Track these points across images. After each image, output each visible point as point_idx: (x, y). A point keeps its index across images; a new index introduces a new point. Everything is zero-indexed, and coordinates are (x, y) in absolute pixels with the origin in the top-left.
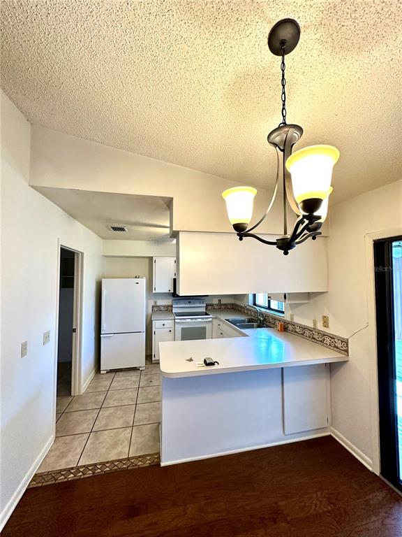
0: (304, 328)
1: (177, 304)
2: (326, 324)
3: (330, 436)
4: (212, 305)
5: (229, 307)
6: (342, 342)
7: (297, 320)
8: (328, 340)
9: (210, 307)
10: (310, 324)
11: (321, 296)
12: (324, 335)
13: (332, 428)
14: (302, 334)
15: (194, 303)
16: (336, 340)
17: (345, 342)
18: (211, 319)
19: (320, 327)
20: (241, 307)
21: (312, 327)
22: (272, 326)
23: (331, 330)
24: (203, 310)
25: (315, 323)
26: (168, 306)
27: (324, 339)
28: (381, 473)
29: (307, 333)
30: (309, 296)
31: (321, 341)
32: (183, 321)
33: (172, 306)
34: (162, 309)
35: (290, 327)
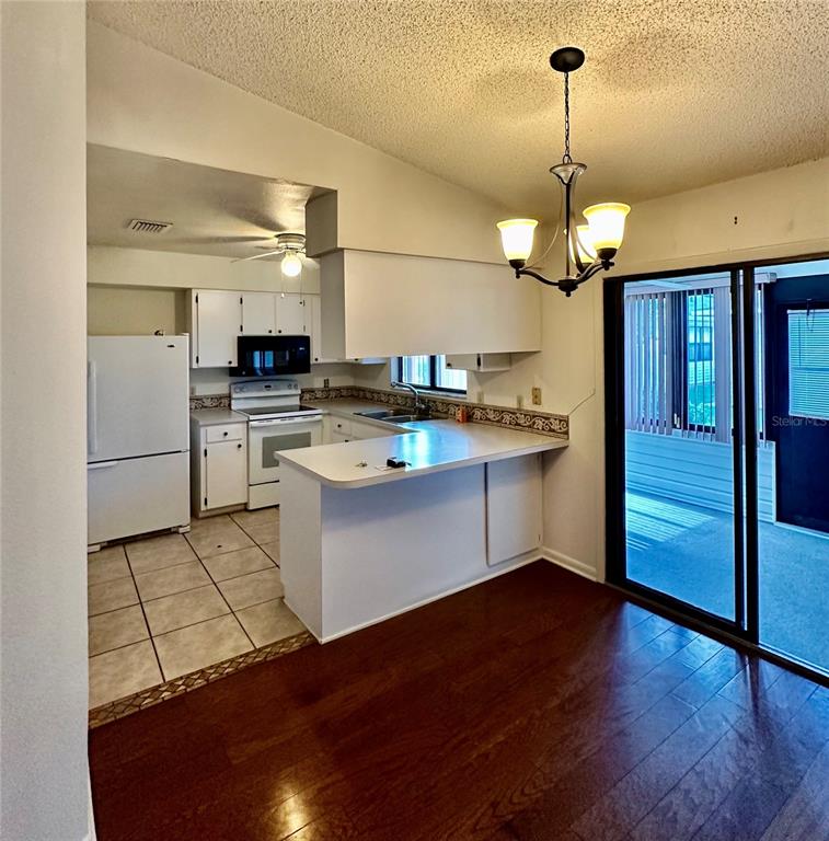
0: (501, 411)
1: (241, 390)
2: (537, 400)
3: (542, 560)
4: (312, 391)
5: (344, 393)
6: (561, 421)
7: (489, 401)
8: (540, 423)
9: (307, 396)
10: (511, 404)
11: (531, 358)
12: (534, 417)
13: (545, 549)
14: (498, 421)
15: (277, 389)
16: (552, 420)
17: (564, 420)
18: (319, 417)
19: (528, 405)
20: (373, 392)
21: (515, 407)
22: (443, 415)
23: (545, 408)
24: (296, 402)
25: (520, 401)
26: (220, 398)
27: (534, 423)
28: (607, 579)
29: (507, 418)
30: (510, 358)
31: (530, 426)
32: (265, 423)
33: (229, 397)
34: (208, 403)
35: (478, 414)
